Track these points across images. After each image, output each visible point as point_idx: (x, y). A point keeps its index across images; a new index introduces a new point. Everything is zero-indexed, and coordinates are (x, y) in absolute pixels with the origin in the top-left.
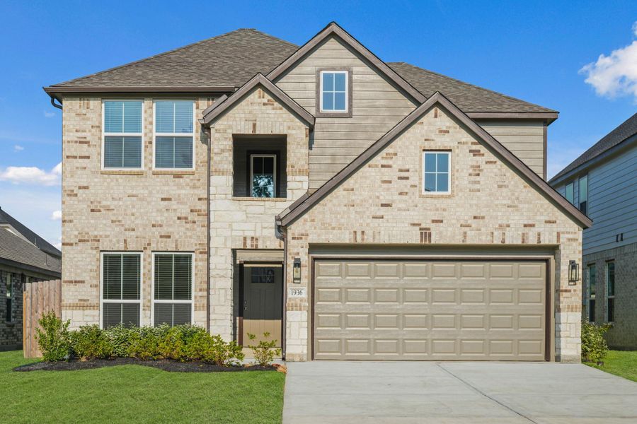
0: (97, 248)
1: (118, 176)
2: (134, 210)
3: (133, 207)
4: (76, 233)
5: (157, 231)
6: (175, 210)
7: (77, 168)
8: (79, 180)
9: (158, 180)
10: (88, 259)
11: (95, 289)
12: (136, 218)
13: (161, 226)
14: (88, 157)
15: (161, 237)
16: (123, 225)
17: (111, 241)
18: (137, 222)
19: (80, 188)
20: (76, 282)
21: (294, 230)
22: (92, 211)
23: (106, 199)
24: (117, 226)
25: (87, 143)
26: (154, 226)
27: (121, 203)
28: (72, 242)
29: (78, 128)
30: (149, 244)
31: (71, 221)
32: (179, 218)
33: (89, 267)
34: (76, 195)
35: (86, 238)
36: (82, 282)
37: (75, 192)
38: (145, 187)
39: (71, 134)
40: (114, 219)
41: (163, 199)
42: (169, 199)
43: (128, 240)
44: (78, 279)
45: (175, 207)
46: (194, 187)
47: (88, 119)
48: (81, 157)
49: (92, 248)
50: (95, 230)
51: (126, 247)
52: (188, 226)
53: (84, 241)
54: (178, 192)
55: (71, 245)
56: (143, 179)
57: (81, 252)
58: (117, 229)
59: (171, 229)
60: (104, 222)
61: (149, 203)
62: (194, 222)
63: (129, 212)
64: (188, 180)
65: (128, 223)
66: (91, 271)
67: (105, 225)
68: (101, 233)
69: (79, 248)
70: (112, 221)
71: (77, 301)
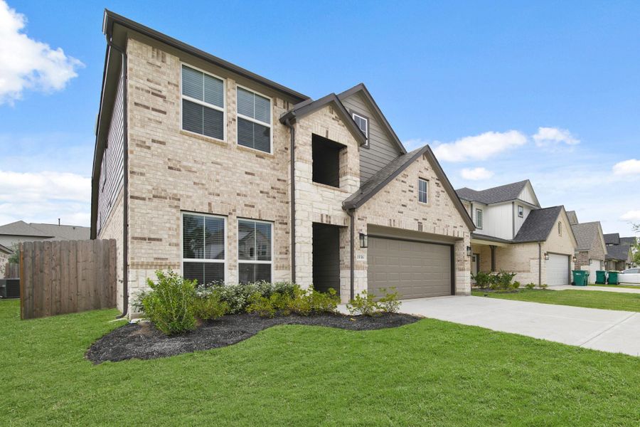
0: (176, 207)
1: (201, 141)
2: (218, 177)
3: (218, 174)
4: (150, 188)
5: (242, 200)
6: (258, 185)
7: (150, 119)
8: (152, 133)
9: (241, 155)
10: (166, 217)
11: (175, 248)
12: (221, 185)
13: (245, 196)
14: (165, 113)
15: (246, 205)
16: (206, 189)
17: (193, 202)
18: (221, 188)
19: (154, 141)
20: (150, 239)
21: (359, 213)
22: (170, 168)
23: (187, 160)
24: (200, 188)
25: (164, 97)
26: (238, 195)
27: (204, 167)
28: (144, 196)
29: (150, 77)
30: (234, 210)
31: (142, 174)
32: (261, 192)
33: (168, 225)
34: (149, 148)
35: (163, 194)
36: (160, 240)
37: (147, 144)
38: (229, 158)
39: (141, 81)
40: (197, 181)
41: (246, 173)
42: (253, 174)
43: (213, 204)
44: (152, 236)
45: (258, 182)
46: (274, 169)
47: (164, 73)
48: (153, 109)
49: (170, 206)
50: (174, 189)
51: (210, 209)
52: (270, 200)
53: (160, 197)
54: (260, 170)
55: (144, 199)
56: (227, 151)
57: (156, 208)
58: (201, 192)
59: (254, 201)
60: (185, 182)
61: (234, 174)
62: (274, 198)
63: (213, 178)
64: (269, 162)
65: (212, 188)
66: (170, 229)
67: (187, 185)
68: (181, 193)
69: (153, 204)
70: (195, 183)
71: (152, 260)
